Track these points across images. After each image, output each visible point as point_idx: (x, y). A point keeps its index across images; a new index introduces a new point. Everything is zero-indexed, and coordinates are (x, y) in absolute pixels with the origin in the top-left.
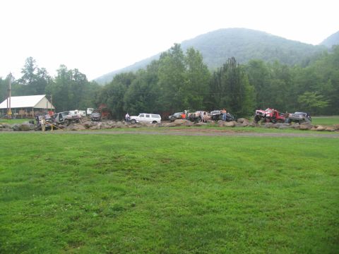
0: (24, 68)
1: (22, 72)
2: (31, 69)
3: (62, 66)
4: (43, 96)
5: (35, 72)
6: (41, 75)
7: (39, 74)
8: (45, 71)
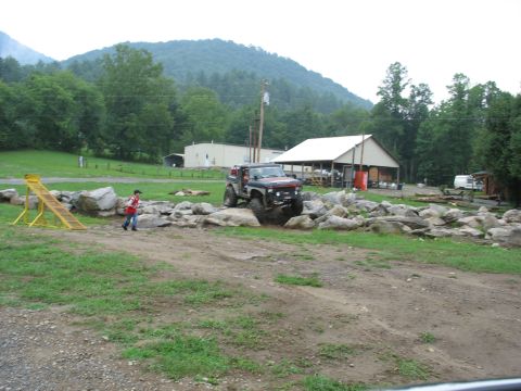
0: (384, 86)
1: (378, 94)
2: (397, 88)
3: (457, 76)
4: (367, 136)
5: (405, 94)
6: (418, 99)
7: (413, 97)
8: (427, 90)
